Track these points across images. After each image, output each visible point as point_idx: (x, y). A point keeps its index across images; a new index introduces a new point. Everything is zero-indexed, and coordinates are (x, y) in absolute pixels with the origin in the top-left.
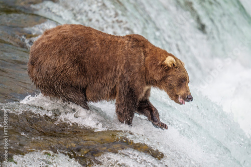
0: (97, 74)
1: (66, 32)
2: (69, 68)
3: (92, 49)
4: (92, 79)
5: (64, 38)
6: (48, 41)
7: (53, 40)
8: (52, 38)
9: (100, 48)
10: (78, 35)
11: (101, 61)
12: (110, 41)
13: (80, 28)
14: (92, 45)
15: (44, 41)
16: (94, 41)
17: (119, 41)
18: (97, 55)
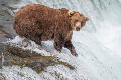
0: (47, 27)
1: (32, 8)
2: (34, 25)
3: (44, 15)
4: (44, 30)
5: (31, 10)
6: (24, 12)
7: (26, 11)
8: (25, 11)
9: (48, 14)
10: (38, 9)
11: (48, 20)
12: (52, 11)
13: (39, 5)
14: (44, 13)
15: (21, 12)
16: (45, 11)
17: (56, 11)
18: (47, 18)
